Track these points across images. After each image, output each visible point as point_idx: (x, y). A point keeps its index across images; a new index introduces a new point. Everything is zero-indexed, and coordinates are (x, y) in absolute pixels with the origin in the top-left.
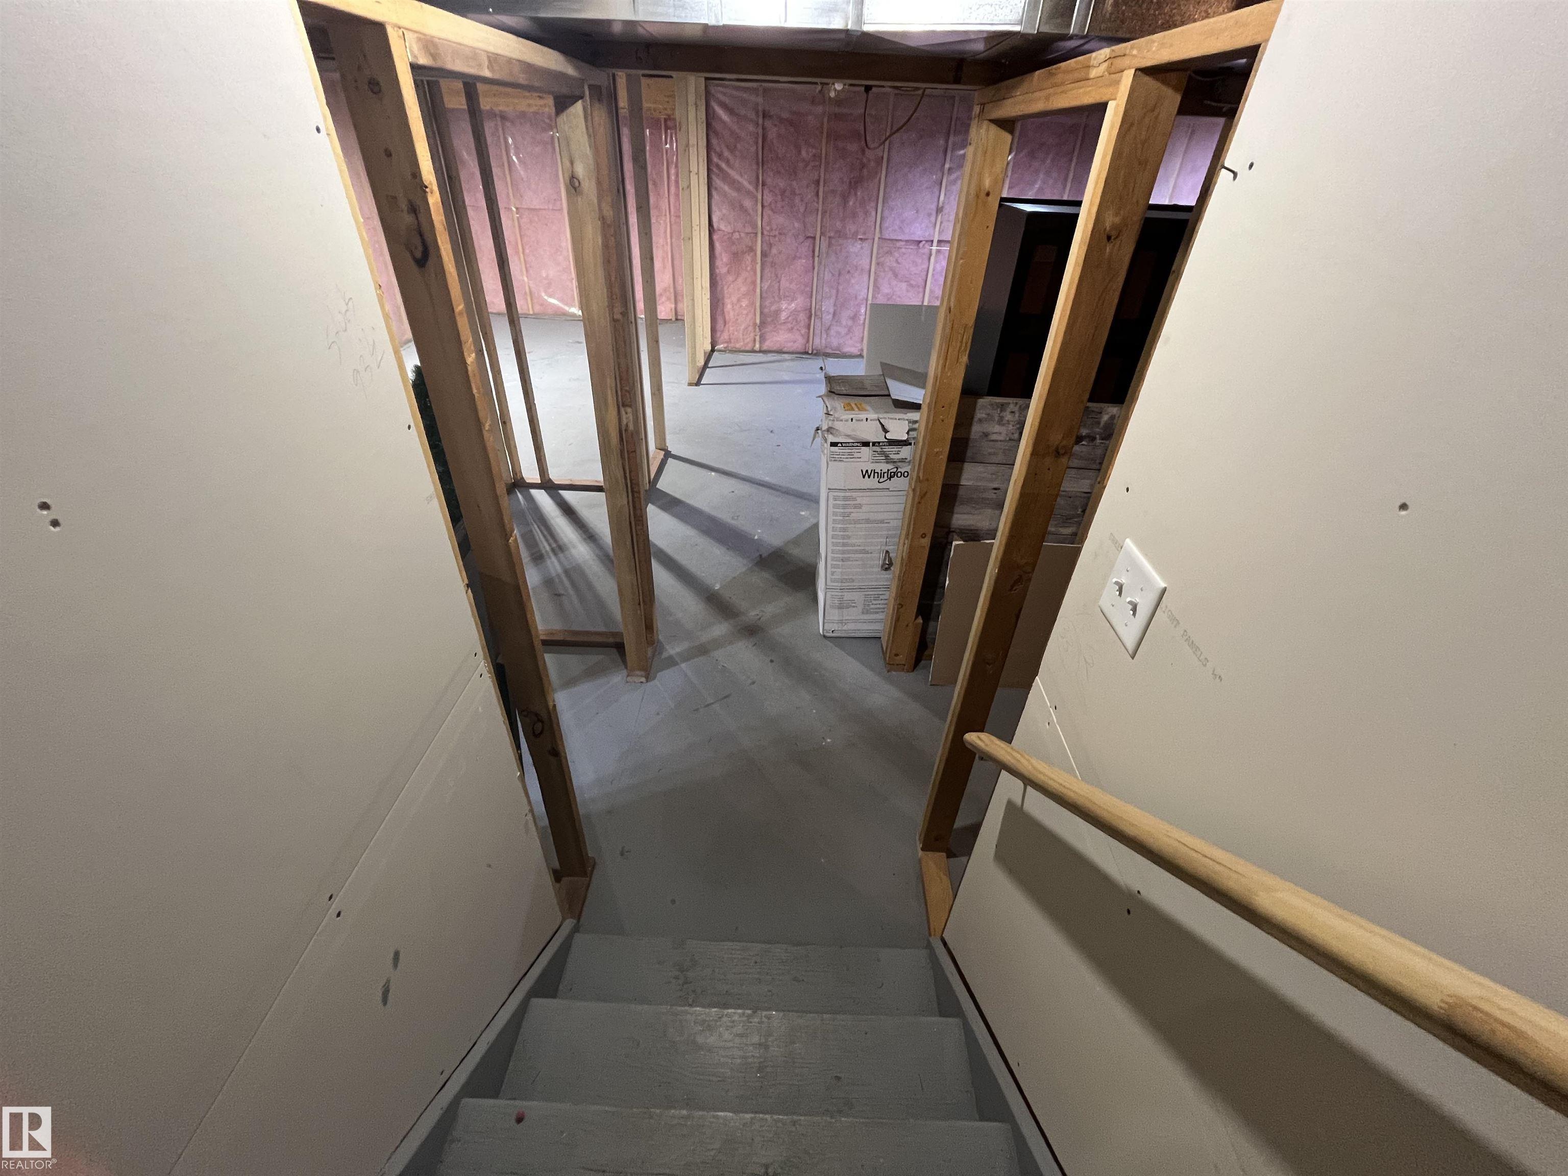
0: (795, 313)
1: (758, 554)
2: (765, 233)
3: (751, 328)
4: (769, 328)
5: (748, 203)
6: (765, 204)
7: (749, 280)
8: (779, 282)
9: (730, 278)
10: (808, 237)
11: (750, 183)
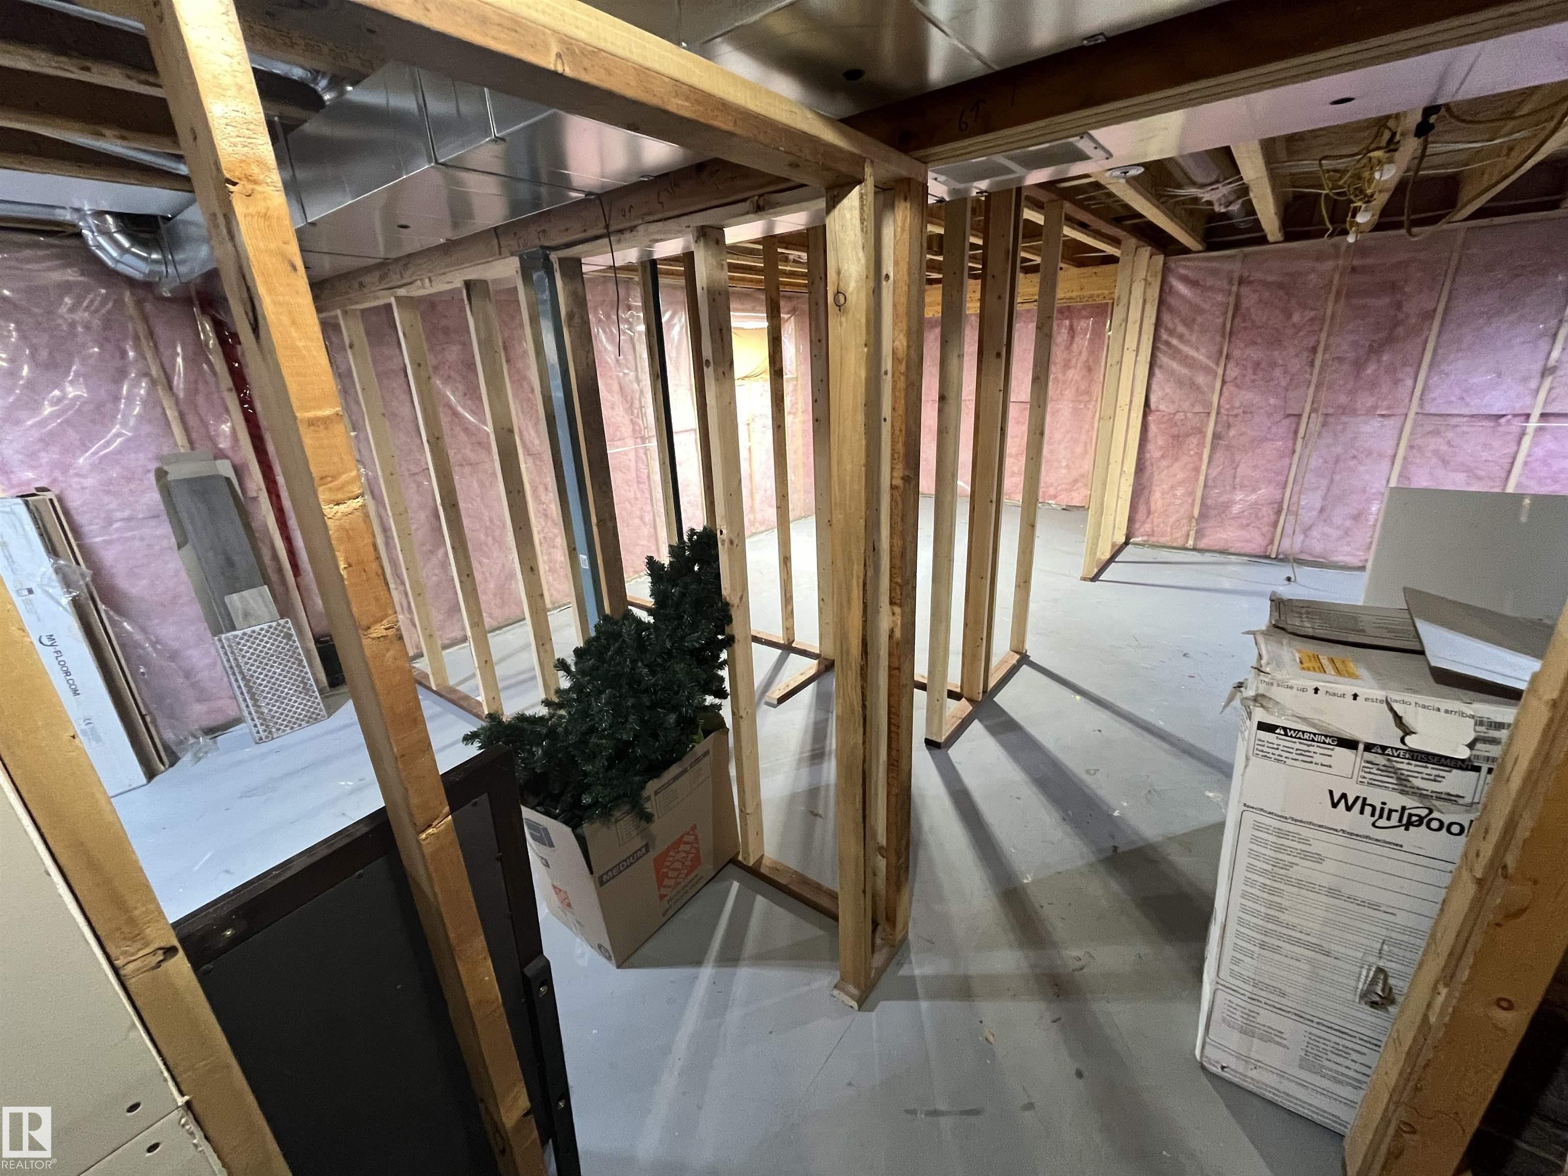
0: (1255, 506)
1: (1112, 844)
2: (1223, 411)
3: (1185, 521)
4: (1212, 523)
5: (1201, 379)
6: (1227, 379)
7: (1191, 466)
8: (1235, 469)
9: (1164, 463)
10: (1289, 415)
11: (1209, 358)
